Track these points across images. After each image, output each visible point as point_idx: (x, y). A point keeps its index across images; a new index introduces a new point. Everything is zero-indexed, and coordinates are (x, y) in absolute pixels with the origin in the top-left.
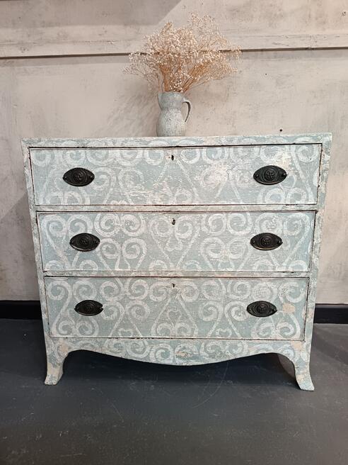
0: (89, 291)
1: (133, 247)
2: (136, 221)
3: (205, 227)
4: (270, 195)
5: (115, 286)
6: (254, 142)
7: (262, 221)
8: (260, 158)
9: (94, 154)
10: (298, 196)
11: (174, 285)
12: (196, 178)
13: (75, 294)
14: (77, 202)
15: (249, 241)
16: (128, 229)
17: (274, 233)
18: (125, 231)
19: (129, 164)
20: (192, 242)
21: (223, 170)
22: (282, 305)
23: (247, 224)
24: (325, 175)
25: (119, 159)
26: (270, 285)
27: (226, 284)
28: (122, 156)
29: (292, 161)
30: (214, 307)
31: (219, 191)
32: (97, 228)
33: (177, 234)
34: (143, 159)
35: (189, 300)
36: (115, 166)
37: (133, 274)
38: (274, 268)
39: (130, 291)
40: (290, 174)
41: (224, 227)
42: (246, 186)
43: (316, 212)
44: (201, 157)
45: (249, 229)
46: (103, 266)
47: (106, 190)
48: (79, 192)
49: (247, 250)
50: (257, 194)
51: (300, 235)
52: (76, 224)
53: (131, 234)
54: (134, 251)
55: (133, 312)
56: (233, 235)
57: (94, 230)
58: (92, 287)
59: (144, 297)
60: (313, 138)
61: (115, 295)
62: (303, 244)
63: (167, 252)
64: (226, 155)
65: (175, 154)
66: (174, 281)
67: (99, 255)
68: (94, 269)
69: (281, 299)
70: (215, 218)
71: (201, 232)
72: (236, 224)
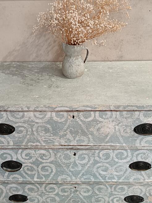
0: (17, 189)
1: (46, 168)
2: (47, 153)
3: (97, 157)
4: (145, 141)
5: (34, 187)
6: (136, 109)
7: (138, 154)
8: (139, 118)
9: (13, 115)
11: (75, 188)
12: (91, 129)
13: (8, 191)
14: (4, 144)
15: (128, 165)
16: (41, 158)
18: (39, 159)
19: (40, 121)
20: (88, 165)
21: (111, 125)
22: (148, 197)
23: (127, 156)
25: (33, 118)
26: (140, 187)
27: (111, 187)
28: (35, 116)
30: (102, 198)
31: (108, 138)
32: (20, 158)
33: (77, 162)
34: (51, 118)
35: (86, 194)
36: (31, 123)
37: (47, 182)
38: (144, 180)
39: (46, 190)
41: (111, 157)
42: (128, 135)
44: (95, 117)
45: (129, 159)
46: (26, 178)
47: (24, 137)
48: (5, 138)
49: (126, 170)
50: (136, 140)
52: (5, 155)
53: (44, 161)
54: (47, 170)
55: (48, 200)
56: (117, 162)
57: (17, 159)
58: (19, 188)
59: (55, 193)
61: (35, 192)
63: (70, 171)
64: (114, 116)
65: (75, 115)
66: (76, 186)
67: (22, 172)
68: (20, 180)
69: (148, 194)
70: (105, 152)
71: (94, 160)
72: (120, 156)
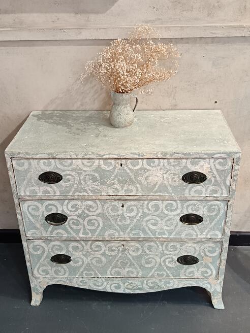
0: (61, 248)
1: (92, 221)
2: (94, 205)
3: (146, 209)
4: (194, 190)
5: (79, 245)
6: (182, 156)
7: (188, 206)
8: (187, 166)
9: (62, 163)
10: (215, 191)
11: (123, 245)
12: (140, 178)
13: (50, 250)
14: (50, 193)
15: (179, 219)
16: (88, 210)
17: (198, 213)
18: (86, 211)
19: (88, 169)
20: (137, 218)
21: (159, 174)
22: (203, 257)
23: (177, 207)
24: (235, 178)
25: (81, 166)
26: (194, 245)
27: (162, 245)
28: (83, 164)
29: (211, 169)
30: (153, 258)
31: (157, 187)
32: (65, 209)
33: (126, 214)
34: (99, 166)
35: (135, 254)
36: (78, 171)
37: (93, 239)
38: (197, 236)
39: (91, 249)
40: (209, 177)
41: (161, 209)
42: (177, 184)
43: (229, 201)
44: (143, 165)
45: (179, 211)
46: (70, 234)
47: (72, 186)
48: (51, 187)
49: (177, 224)
50: (185, 189)
51: (216, 215)
52: (50, 207)
53: (91, 214)
54: (94, 224)
55: (94, 261)
56: (167, 215)
57: (63, 211)
58: (63, 246)
59: (101, 252)
60: (227, 155)
61: (80, 251)
62: (218, 221)
63: (118, 225)
64: (162, 164)
65: (123, 163)
66: (124, 243)
67: (67, 226)
68: (64, 236)
69: (202, 254)
70: (154, 204)
71: (143, 212)
72: (169, 208)
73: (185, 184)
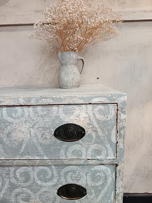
3: (13, 179)
4: (72, 151)
6: (52, 102)
7: (66, 173)
8: (59, 116)
10: (98, 152)
15: (57, 191)
17: (79, 183)
20: (3, 192)
21: (25, 128)
23: (53, 176)
24: (122, 132)
29: (90, 120)
31: (23, 147)
40: (88, 131)
41: (32, 178)
42: (48, 142)
43: (117, 165)
44: (2, 116)
45: (55, 180)
49: (55, 199)
50: (59, 150)
51: (103, 185)
56: (41, 186)
60: (108, 98)
62: (106, 193)
64: (27, 114)
70: (22, 171)
71: (10, 183)
72: (43, 176)
73: (59, 142)
